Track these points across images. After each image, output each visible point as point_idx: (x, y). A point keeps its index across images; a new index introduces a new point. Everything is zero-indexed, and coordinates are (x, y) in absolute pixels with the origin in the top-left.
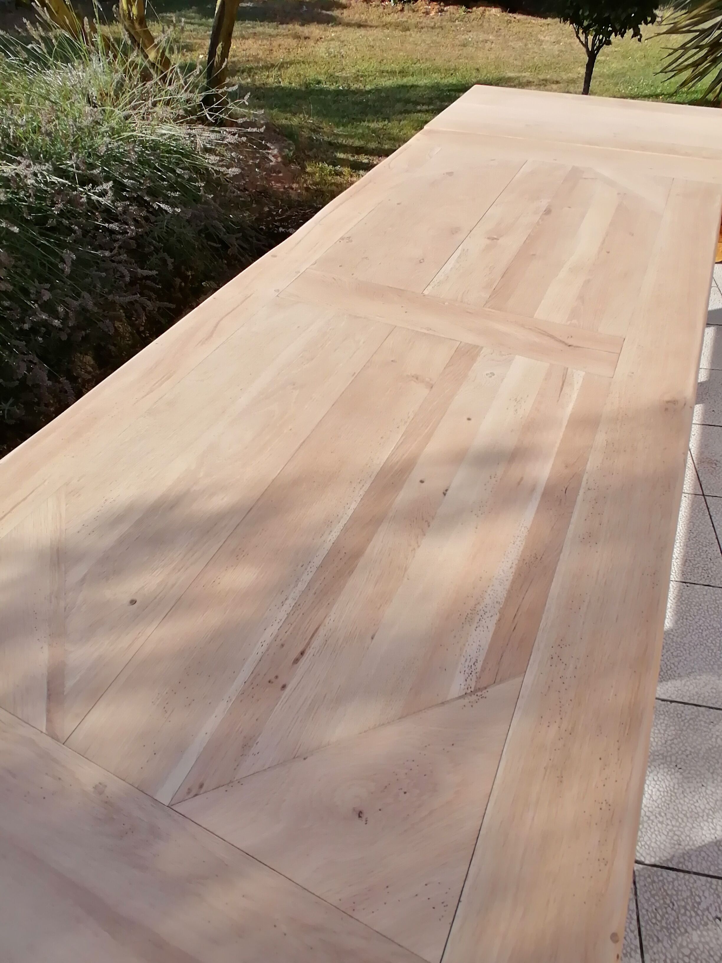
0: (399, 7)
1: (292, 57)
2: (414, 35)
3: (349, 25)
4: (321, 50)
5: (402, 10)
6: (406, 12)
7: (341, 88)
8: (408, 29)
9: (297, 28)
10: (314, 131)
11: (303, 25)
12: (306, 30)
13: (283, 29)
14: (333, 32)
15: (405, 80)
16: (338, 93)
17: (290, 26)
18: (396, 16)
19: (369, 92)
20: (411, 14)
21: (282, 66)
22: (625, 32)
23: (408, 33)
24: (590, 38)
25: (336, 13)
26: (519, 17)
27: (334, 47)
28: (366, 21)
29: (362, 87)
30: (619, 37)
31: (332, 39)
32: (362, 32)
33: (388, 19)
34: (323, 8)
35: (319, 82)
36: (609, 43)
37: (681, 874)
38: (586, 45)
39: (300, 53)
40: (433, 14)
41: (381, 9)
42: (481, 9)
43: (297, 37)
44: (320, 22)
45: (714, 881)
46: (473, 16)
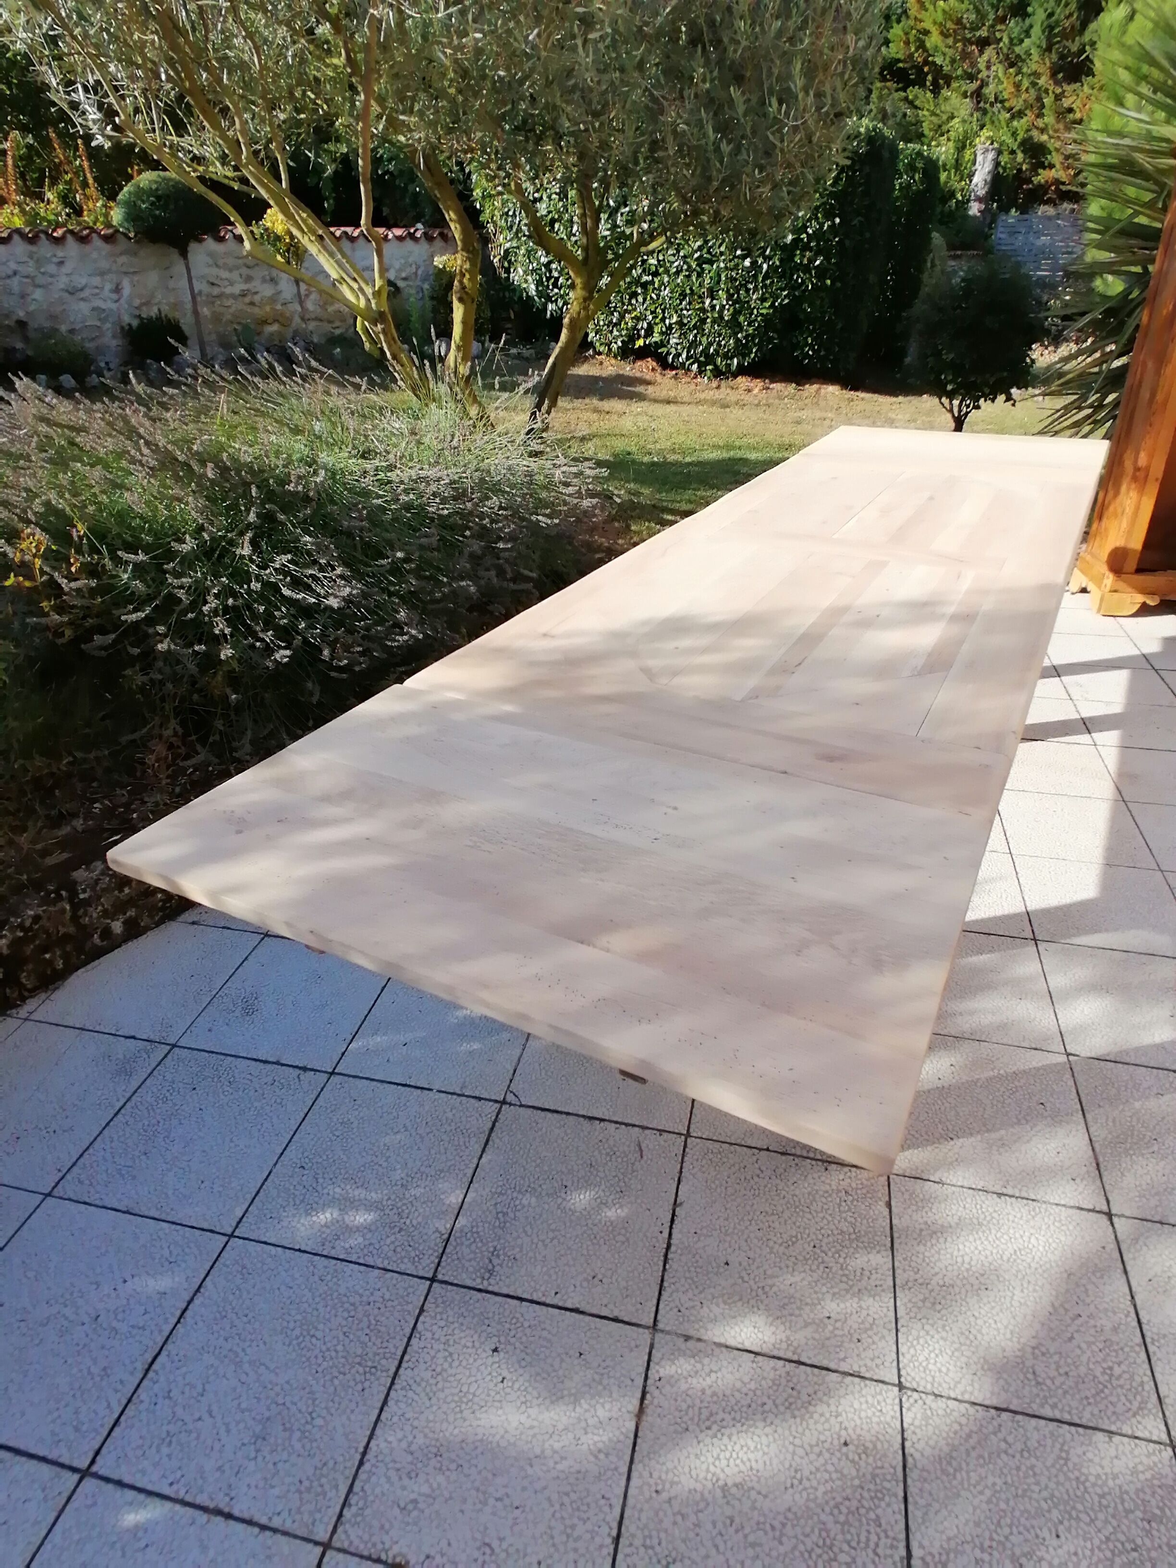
0: (715, 384)
1: (594, 429)
2: (736, 412)
3: (656, 401)
4: (627, 424)
5: (718, 387)
6: (723, 389)
7: (656, 459)
8: (728, 407)
9: (595, 402)
10: (634, 494)
11: (601, 399)
12: (606, 405)
13: (578, 403)
14: (637, 407)
15: (732, 453)
16: (653, 464)
17: (587, 401)
18: (711, 393)
19: (689, 464)
20: (729, 391)
21: (583, 439)
22: (995, 398)
23: (728, 410)
24: (956, 402)
25: (640, 389)
26: (862, 395)
27: (643, 421)
28: (676, 397)
29: (681, 459)
30: (989, 402)
31: (639, 414)
32: (671, 408)
33: (702, 396)
34: (622, 384)
35: (629, 454)
36: (978, 407)
37: (1120, 1065)
38: (951, 411)
39: (604, 425)
40: (756, 391)
41: (693, 387)
42: (815, 386)
43: (596, 410)
44: (620, 398)
46: (805, 394)
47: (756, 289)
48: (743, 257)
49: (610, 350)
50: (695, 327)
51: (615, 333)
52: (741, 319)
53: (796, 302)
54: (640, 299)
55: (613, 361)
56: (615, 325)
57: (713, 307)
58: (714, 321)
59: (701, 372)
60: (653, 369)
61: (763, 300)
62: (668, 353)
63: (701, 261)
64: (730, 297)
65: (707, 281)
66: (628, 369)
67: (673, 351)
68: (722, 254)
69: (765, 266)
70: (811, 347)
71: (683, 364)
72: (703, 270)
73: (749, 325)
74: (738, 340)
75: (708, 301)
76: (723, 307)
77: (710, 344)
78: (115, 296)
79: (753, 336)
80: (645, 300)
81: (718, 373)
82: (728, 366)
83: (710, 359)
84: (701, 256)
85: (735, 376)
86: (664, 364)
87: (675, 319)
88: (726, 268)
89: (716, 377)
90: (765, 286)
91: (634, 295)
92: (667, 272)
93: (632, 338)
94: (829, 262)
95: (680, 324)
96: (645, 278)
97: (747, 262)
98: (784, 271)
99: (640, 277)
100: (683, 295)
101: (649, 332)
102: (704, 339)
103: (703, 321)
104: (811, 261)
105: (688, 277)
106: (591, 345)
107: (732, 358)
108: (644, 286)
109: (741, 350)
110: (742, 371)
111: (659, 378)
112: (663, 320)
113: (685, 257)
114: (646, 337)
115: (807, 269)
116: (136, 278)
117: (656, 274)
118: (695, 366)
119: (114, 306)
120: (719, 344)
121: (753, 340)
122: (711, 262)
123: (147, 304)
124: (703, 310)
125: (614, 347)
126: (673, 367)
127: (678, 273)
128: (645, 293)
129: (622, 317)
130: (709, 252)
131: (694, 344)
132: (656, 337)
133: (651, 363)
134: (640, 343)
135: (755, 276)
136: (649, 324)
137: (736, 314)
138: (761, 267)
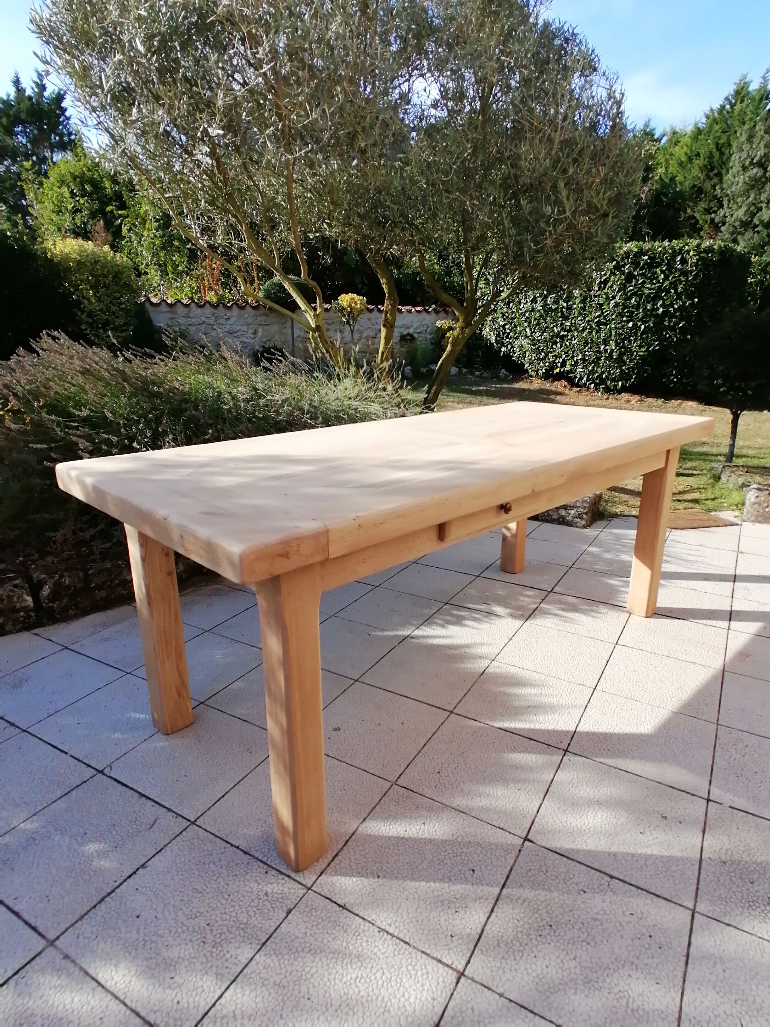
0: (606, 396)
5: (607, 399)
6: (610, 400)
20: (614, 401)
26: (713, 408)
37: (565, 859)
40: (633, 402)
41: (589, 397)
42: (680, 401)
45: (593, 871)
46: (668, 405)
47: (636, 340)
48: (628, 322)
49: (537, 374)
50: (593, 362)
51: (542, 364)
52: (625, 358)
53: (664, 349)
54: (559, 345)
55: (540, 381)
56: (542, 360)
57: (606, 351)
58: (606, 359)
59: (596, 389)
60: (565, 387)
61: (641, 346)
62: (576, 377)
63: (599, 324)
64: (617, 344)
65: (603, 335)
66: (547, 386)
67: (578, 376)
68: (613, 319)
69: (643, 327)
70: (676, 376)
71: (585, 384)
72: (600, 329)
73: (630, 361)
74: (622, 371)
75: (602, 347)
76: (612, 350)
77: (603, 372)
78: (253, 336)
79: (633, 369)
80: (561, 346)
81: (608, 390)
82: (615, 386)
83: (603, 381)
84: (599, 321)
85: (620, 392)
86: (572, 384)
87: (580, 357)
88: (616, 328)
89: (607, 392)
90: (642, 339)
91: (555, 343)
92: (577, 329)
93: (552, 368)
94: (690, 325)
95: (583, 360)
96: (562, 333)
97: (630, 325)
98: (656, 330)
99: (559, 332)
100: (586, 344)
101: (564, 364)
102: (599, 369)
103: (599, 359)
104: (676, 324)
105: (590, 333)
106: (526, 371)
107: (618, 381)
108: (562, 337)
109: (624, 376)
110: (624, 390)
111: (567, 391)
112: (573, 357)
113: (589, 321)
114: (561, 367)
115: (673, 329)
116: (265, 328)
117: (569, 331)
118: (592, 385)
119: (252, 341)
120: (609, 373)
121: (633, 371)
122: (606, 324)
123: (270, 340)
124: (599, 352)
125: (540, 372)
126: (577, 386)
127: (583, 330)
128: (562, 342)
129: (547, 355)
130: (604, 318)
131: (592, 372)
132: (568, 368)
133: (564, 382)
134: (558, 370)
135: (636, 333)
136: (564, 360)
137: (621, 355)
138: (640, 327)
